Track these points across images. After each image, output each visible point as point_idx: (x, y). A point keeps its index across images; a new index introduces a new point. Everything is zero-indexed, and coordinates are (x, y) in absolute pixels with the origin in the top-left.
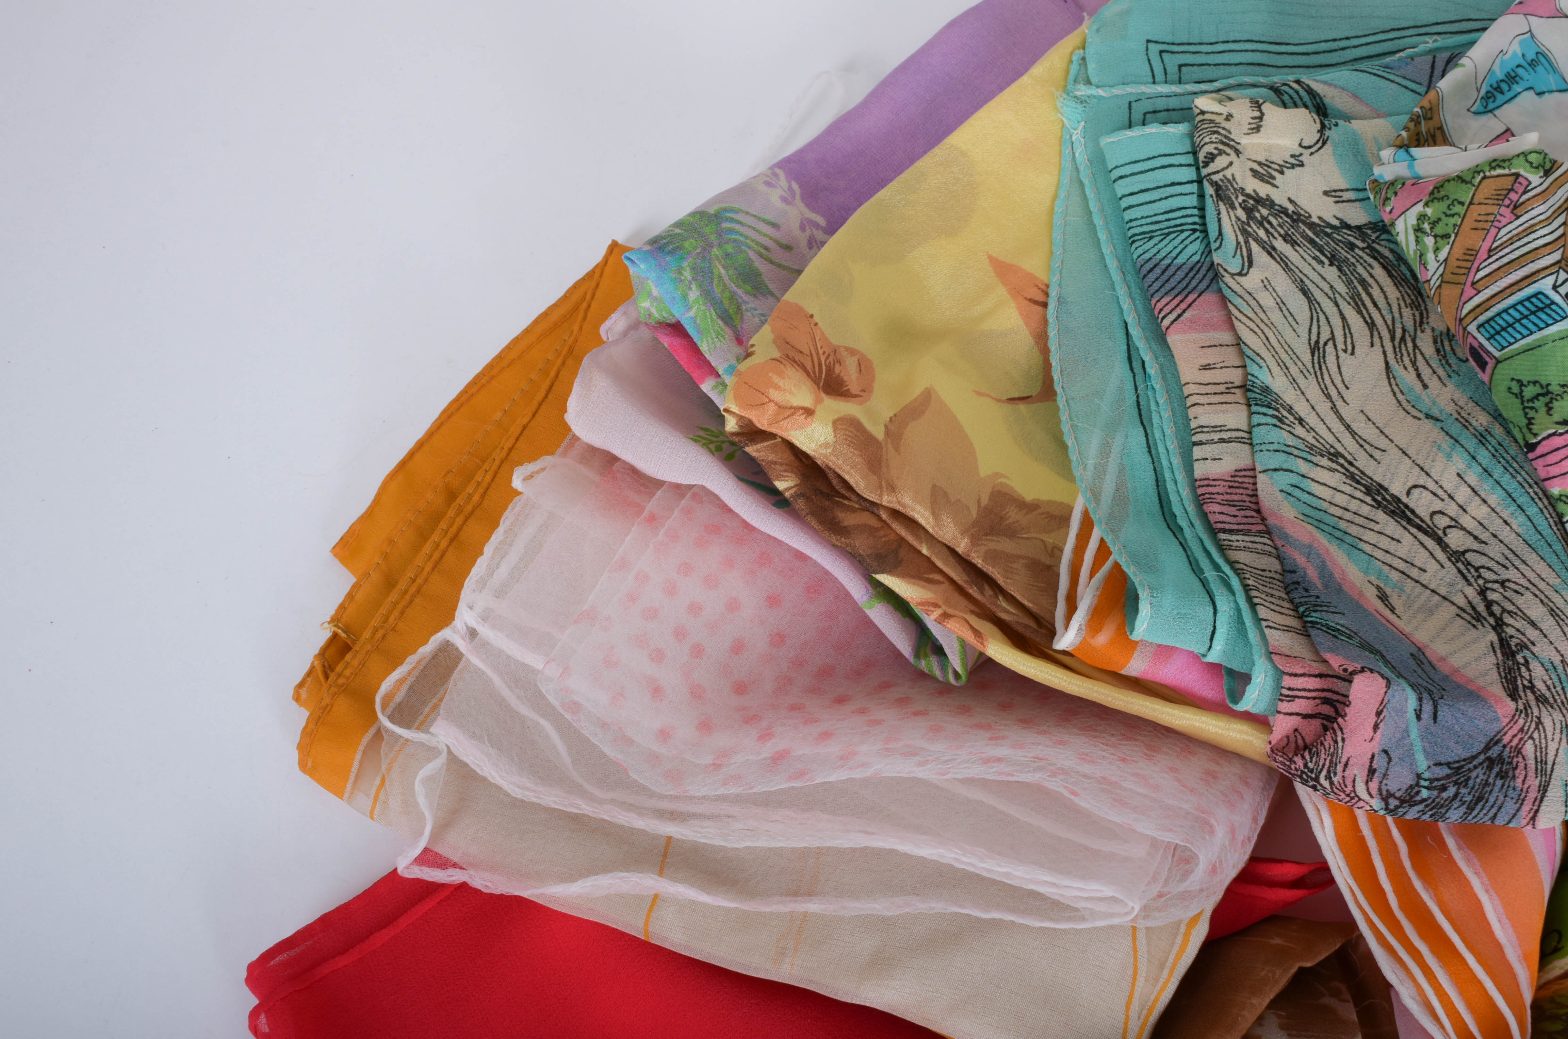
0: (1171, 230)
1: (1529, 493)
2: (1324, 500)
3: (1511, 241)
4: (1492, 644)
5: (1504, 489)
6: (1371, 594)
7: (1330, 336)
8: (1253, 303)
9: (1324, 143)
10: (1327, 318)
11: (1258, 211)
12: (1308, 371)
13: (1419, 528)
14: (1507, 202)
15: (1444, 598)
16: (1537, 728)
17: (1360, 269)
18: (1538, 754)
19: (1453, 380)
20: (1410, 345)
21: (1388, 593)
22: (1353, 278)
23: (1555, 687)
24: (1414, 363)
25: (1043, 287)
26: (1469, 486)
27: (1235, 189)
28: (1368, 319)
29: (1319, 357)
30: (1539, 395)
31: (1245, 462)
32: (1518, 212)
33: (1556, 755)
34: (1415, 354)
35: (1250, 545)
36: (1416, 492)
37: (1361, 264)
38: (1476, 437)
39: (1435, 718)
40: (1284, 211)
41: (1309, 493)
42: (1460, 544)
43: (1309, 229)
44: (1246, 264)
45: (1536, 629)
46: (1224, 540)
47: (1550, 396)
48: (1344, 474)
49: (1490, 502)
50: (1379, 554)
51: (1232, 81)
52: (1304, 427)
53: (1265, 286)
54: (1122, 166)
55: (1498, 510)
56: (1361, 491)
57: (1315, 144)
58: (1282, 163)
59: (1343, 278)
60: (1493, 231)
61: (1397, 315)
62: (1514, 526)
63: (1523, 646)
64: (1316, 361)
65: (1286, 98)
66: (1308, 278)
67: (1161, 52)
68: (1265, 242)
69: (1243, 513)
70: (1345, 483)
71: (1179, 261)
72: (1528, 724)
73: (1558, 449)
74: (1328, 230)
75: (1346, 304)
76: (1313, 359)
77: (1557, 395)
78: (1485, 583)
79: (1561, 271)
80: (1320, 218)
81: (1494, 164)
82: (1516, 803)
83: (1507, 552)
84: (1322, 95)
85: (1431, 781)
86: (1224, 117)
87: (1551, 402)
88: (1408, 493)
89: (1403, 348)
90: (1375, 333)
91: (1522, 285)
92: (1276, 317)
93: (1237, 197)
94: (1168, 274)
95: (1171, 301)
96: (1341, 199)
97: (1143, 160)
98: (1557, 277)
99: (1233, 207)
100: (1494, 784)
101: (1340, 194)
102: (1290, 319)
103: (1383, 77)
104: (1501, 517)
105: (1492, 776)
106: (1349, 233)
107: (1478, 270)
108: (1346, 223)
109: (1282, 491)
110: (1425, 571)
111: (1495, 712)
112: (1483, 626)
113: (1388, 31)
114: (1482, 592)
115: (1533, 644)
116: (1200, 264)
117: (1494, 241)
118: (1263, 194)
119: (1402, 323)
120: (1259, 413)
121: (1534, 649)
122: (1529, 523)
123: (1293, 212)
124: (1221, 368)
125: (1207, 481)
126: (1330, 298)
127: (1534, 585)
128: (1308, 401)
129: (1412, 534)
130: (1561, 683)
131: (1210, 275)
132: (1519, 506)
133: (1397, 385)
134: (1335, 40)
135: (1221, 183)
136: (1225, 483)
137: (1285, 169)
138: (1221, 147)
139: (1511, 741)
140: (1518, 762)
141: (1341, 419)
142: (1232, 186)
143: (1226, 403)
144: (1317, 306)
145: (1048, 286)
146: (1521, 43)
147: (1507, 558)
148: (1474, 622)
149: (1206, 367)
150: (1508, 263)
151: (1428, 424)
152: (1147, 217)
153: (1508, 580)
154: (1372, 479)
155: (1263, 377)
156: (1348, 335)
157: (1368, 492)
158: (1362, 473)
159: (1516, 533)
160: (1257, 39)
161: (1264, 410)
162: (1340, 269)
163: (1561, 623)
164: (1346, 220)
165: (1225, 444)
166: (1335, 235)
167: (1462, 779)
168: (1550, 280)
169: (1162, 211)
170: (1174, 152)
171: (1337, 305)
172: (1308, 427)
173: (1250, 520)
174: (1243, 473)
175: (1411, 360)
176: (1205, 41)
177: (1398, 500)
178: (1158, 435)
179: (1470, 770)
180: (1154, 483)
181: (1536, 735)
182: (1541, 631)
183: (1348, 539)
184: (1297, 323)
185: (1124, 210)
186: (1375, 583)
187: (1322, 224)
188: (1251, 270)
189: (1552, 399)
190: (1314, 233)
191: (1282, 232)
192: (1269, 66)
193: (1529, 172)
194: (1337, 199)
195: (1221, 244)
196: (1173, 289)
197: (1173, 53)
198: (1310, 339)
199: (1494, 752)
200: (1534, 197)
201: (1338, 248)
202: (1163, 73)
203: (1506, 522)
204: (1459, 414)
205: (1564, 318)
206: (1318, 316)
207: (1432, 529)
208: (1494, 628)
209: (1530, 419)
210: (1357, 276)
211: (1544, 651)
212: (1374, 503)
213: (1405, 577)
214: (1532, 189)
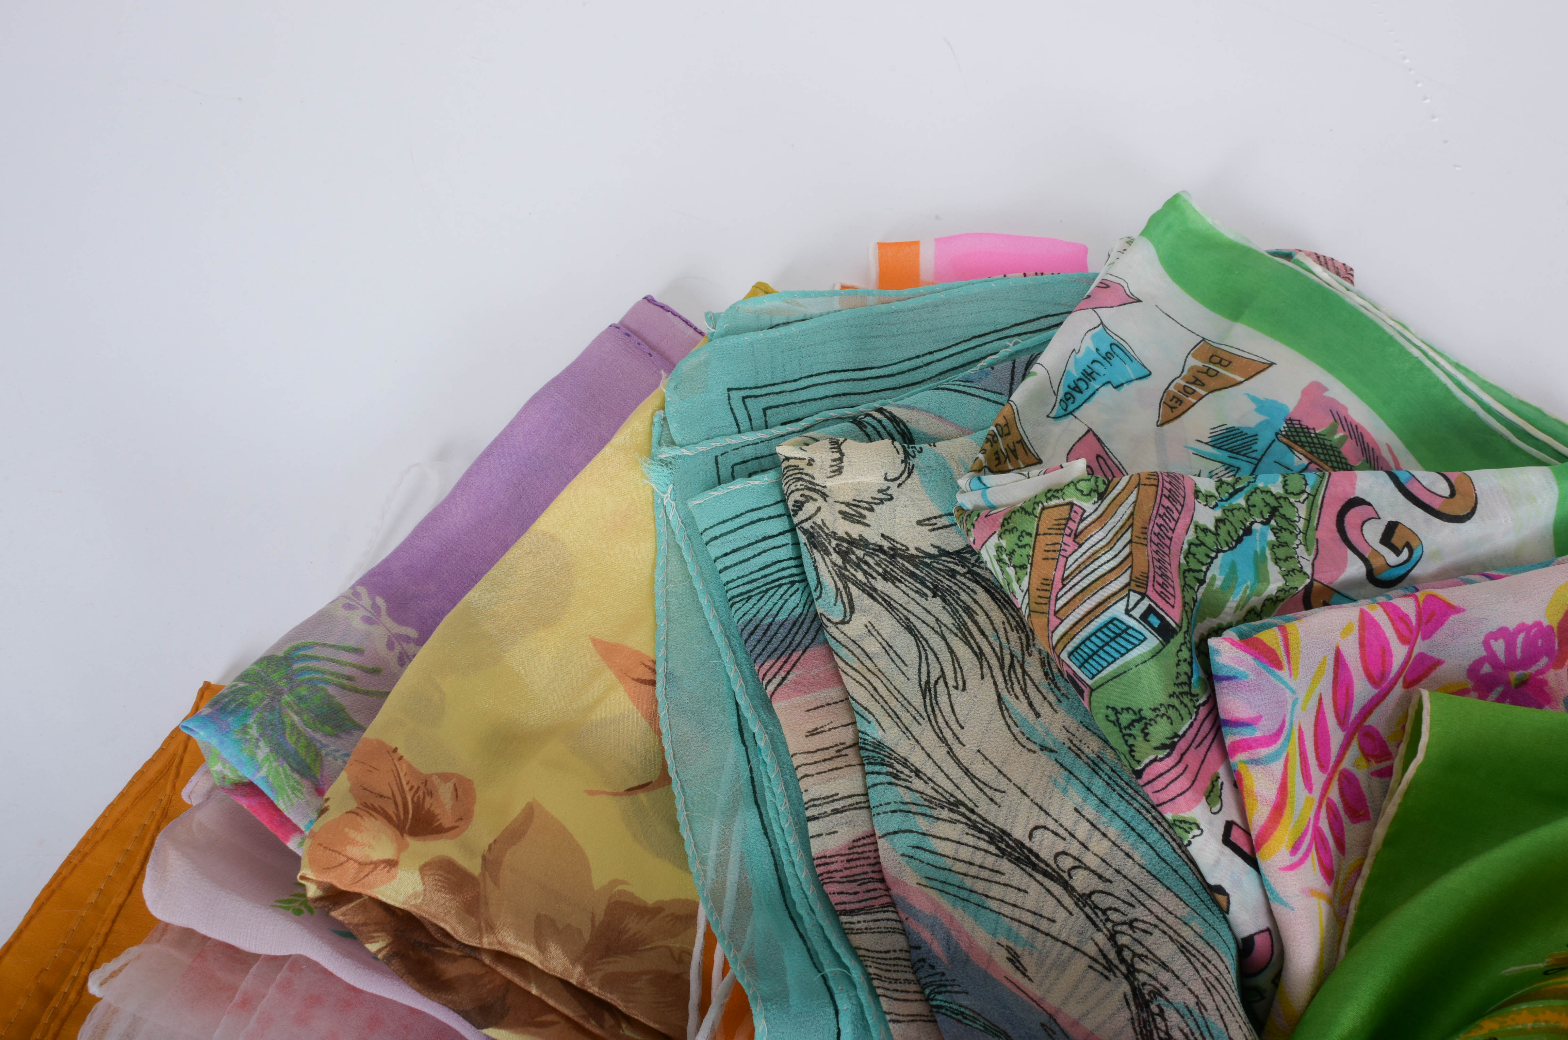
0: (768, 586)
1: (1147, 819)
2: (948, 857)
3: (1079, 570)
4: (1125, 996)
5: (1122, 819)
6: (1000, 957)
7: (940, 674)
8: (857, 651)
9: (910, 474)
10: (935, 654)
11: (854, 553)
12: (921, 715)
13: (1045, 874)
14: (1068, 531)
15: (1076, 949)
17: (964, 597)
19: (1064, 705)
20: (1019, 671)
21: (1019, 953)
22: (957, 607)
23: (1193, 1034)
24: (1024, 691)
25: (650, 664)
26: (1088, 820)
27: (827, 535)
28: (976, 649)
29: (931, 699)
30: (1134, 721)
31: (862, 829)
32: (1080, 540)
34: (1024, 680)
35: (872, 925)
36: (1038, 834)
37: (964, 591)
38: (1089, 766)
40: (880, 549)
41: (932, 852)
42: (1085, 885)
43: (908, 562)
44: (848, 610)
45: (1168, 971)
46: (846, 923)
47: (1144, 721)
48: (967, 824)
49: (1109, 835)
50: (1006, 910)
51: (817, 418)
52: (921, 779)
53: (869, 631)
54: (711, 527)
55: (1118, 842)
56: (984, 840)
57: (901, 475)
58: (871, 500)
59: (948, 608)
60: (1062, 560)
61: (1004, 640)
62: (1137, 858)
63: (1156, 993)
64: (928, 704)
65: (869, 429)
66: (913, 614)
67: (744, 398)
68: (865, 584)
69: (864, 887)
70: (967, 834)
71: (781, 618)
73: (1161, 775)
74: (928, 561)
75: (953, 636)
76: (925, 702)
77: (1151, 720)
78: (1113, 926)
79: (1132, 593)
80: (917, 549)
81: (1049, 495)
83: (1131, 888)
84: (905, 421)
86: (807, 461)
87: (1146, 728)
88: (1031, 836)
89: (1013, 676)
90: (985, 664)
91: (1097, 612)
92: (883, 662)
93: (830, 543)
94: (769, 633)
95: (774, 664)
96: (936, 527)
97: (731, 519)
98: (1128, 601)
99: (827, 553)
101: (934, 521)
102: (898, 662)
103: (964, 393)
104: (1122, 850)
106: (948, 559)
107: (1057, 599)
108: (944, 550)
109: (903, 855)
110: (1054, 921)
112: (1116, 976)
113: (969, 340)
114: (1112, 937)
115: (1166, 989)
116: (803, 617)
117: (1065, 570)
118: (855, 536)
119: (1010, 649)
120: (873, 773)
121: (1168, 995)
122: (1151, 852)
123: (889, 548)
124: (830, 730)
125: (826, 859)
126: (936, 632)
127: (1162, 921)
128: (923, 749)
129: (1038, 881)
130: (1199, 1028)
131: (815, 626)
132: (1139, 835)
133: (1010, 717)
134: (918, 357)
135: (811, 530)
136: (842, 858)
137: (874, 506)
138: (807, 493)
141: (959, 763)
142: (824, 532)
143: (836, 769)
144: (924, 642)
145: (654, 662)
146: (1093, 337)
147: (1132, 895)
148: (1106, 973)
149: (814, 733)
150: (1081, 591)
151: (1044, 757)
152: (743, 577)
153: (1136, 920)
154: (994, 825)
155: (874, 732)
156: (958, 670)
157: (992, 841)
158: (985, 820)
159: (1139, 865)
160: (840, 368)
161: (877, 768)
162: (944, 600)
163: (1193, 959)
164: (943, 547)
165: (839, 815)
166: (935, 565)
168: (1122, 605)
169: (757, 568)
170: (761, 505)
171: (944, 638)
172: (925, 778)
173: (873, 894)
174: (862, 842)
175: (1021, 689)
176: (789, 379)
177: (1021, 845)
178: (772, 814)
180: (773, 867)
182: (1173, 972)
183: (974, 898)
184: (906, 665)
185: (721, 572)
186: (1004, 944)
187: (921, 555)
188: (853, 616)
189: (1146, 724)
190: (914, 566)
191: (881, 570)
192: (855, 394)
193: (1082, 500)
194: (931, 527)
195: (821, 593)
196: (776, 650)
197: (756, 397)
198: (920, 680)
200: (1090, 524)
201: (939, 577)
202: (748, 421)
203: (1127, 855)
204: (1071, 741)
205: (1142, 641)
206: (926, 654)
207: (1057, 873)
208: (1126, 977)
209: (1131, 746)
210: (961, 604)
211: (1178, 995)
212: (998, 852)
213: (1035, 931)
214: (1088, 517)
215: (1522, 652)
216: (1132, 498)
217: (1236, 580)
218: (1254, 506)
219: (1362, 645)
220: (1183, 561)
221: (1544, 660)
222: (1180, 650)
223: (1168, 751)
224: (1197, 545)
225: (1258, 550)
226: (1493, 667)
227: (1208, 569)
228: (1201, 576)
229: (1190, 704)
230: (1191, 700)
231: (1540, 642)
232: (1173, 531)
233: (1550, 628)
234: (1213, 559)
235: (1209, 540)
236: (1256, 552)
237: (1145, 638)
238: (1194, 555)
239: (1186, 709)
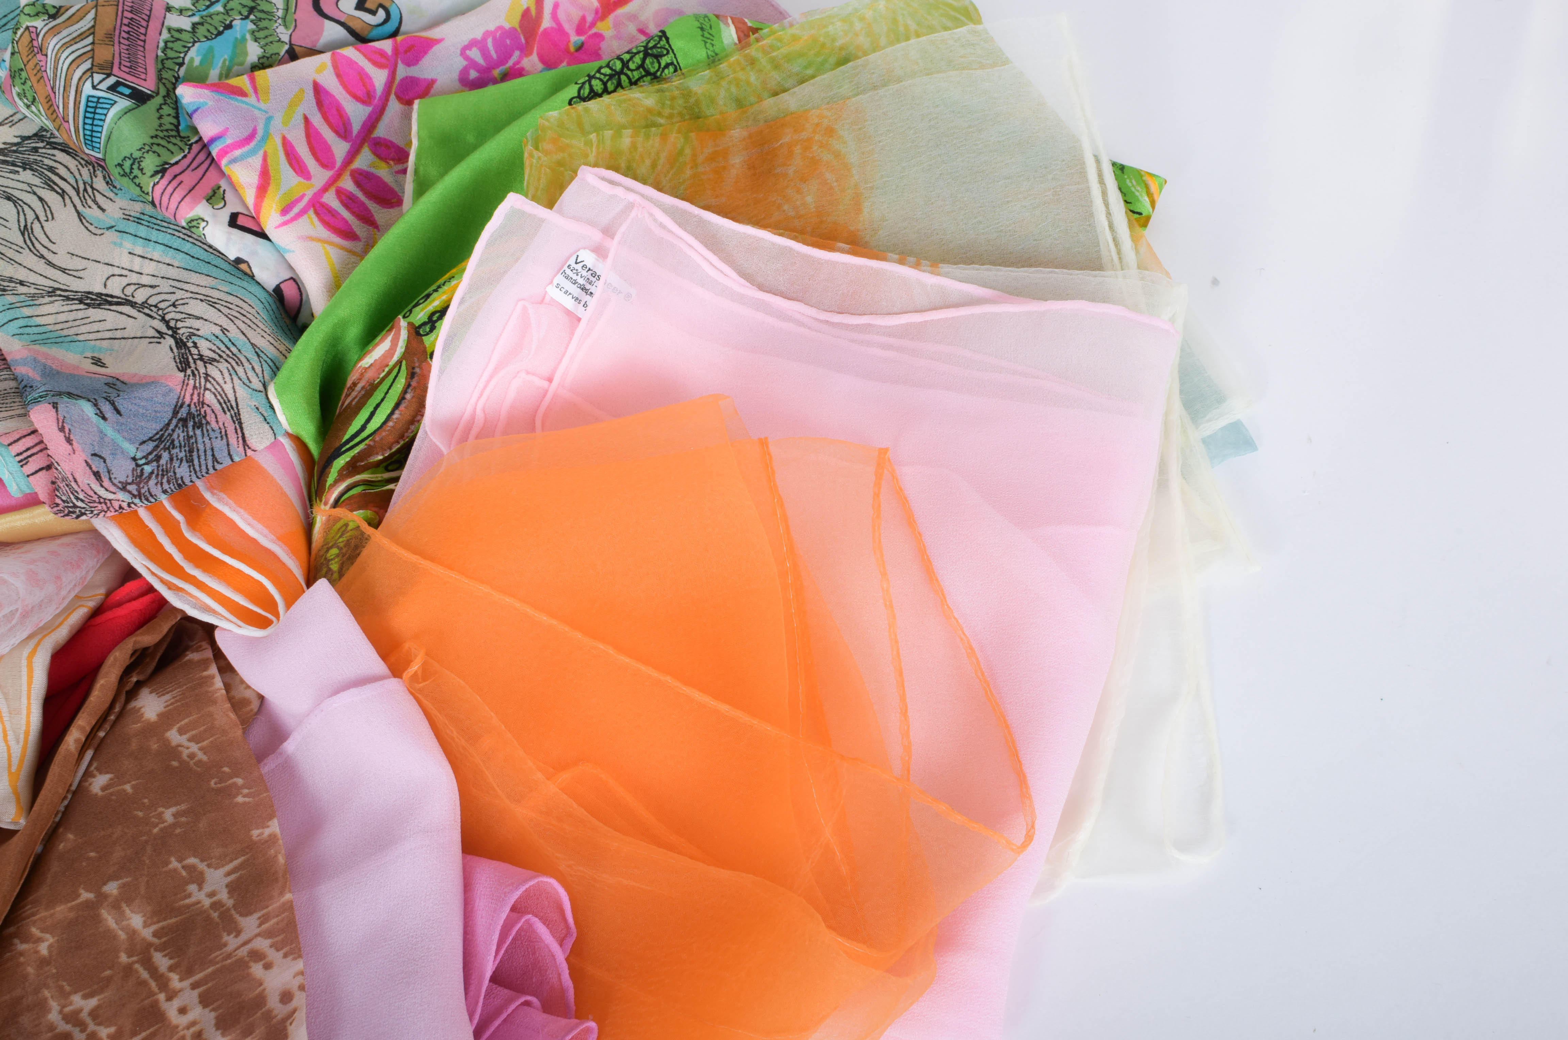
1: (179, 237)
2: (47, 325)
3: (55, 75)
4: (170, 346)
6: (88, 365)
7: (35, 217)
10: (29, 206)
12: (22, 248)
13: (116, 303)
14: (36, 50)
15: (141, 337)
16: (207, 380)
17: (46, 161)
18: (219, 397)
19: (119, 195)
20: (89, 190)
21: (99, 357)
22: (43, 170)
23: (220, 349)
24: (95, 201)
26: (139, 256)
28: (59, 191)
29: (29, 234)
30: (132, 165)
32: (44, 53)
33: (235, 392)
34: (93, 193)
36: (109, 283)
37: (46, 158)
38: (137, 222)
39: (118, 412)
41: (37, 326)
42: (143, 297)
45: (199, 319)
48: (62, 300)
49: (154, 258)
50: (92, 336)
52: (26, 285)
55: (161, 260)
56: (75, 304)
59: (36, 174)
60: (44, 74)
61: (78, 176)
62: (176, 264)
63: (191, 336)
64: (27, 239)
66: (10, 188)
70: (63, 305)
72: (197, 381)
74: (14, 148)
75: (41, 189)
76: (24, 238)
77: (140, 158)
78: (163, 312)
79: (95, 75)
82: (222, 439)
83: (173, 283)
85: (145, 457)
87: (140, 165)
88: (105, 286)
89: (86, 195)
90: (66, 197)
91: (78, 99)
96: (14, 122)
98: (92, 80)
100: (195, 434)
101: (11, 119)
104: (164, 263)
105: (190, 429)
106: (29, 142)
107: (58, 108)
108: (25, 137)
109: (12, 336)
110: (125, 329)
111: (167, 386)
112: (164, 338)
114: (163, 319)
115: (198, 330)
117: (50, 81)
119: (82, 180)
121: (199, 332)
122: (187, 257)
126: (28, 192)
127: (196, 294)
128: (25, 267)
129: (113, 310)
130: (223, 343)
132: (175, 249)
133: (87, 222)
139: (192, 399)
140: (205, 411)
141: (54, 266)
144: (20, 202)
147: (174, 287)
148: (159, 340)
150: (64, 90)
151: (108, 233)
153: (177, 300)
154: (81, 292)
156: (47, 209)
157: (81, 301)
158: (76, 292)
159: (177, 267)
162: (32, 169)
163: (216, 306)
164: (23, 135)
166: (20, 149)
167: (168, 444)
168: (88, 84)
171: (35, 193)
172: (28, 284)
175: (93, 201)
177: (99, 295)
179: (170, 435)
181: (209, 386)
182: (202, 318)
183: (66, 339)
184: (7, 221)
186: (89, 356)
187: (8, 146)
189: (139, 162)
190: (4, 156)
193: (32, 21)
194: (10, 124)
198: (20, 227)
199: (183, 413)
200: (44, 36)
201: (26, 156)
203: (168, 265)
204: (124, 214)
205: (113, 105)
206: (23, 209)
207: (126, 299)
208: (172, 336)
209: (139, 185)
210: (45, 167)
211: (206, 329)
212: (86, 307)
213: (111, 341)
214: (40, 31)
215: (496, 52)
216: (91, 15)
217: (213, 57)
218: (232, 9)
219: (338, 76)
220: (160, 53)
221: (517, 53)
222: (161, 108)
223: (160, 174)
224: (173, 42)
225: (239, 36)
226: (478, 71)
227: (185, 55)
228: (181, 60)
229: (180, 143)
230: (181, 141)
231: (508, 42)
232: (145, 35)
233: (513, 30)
234: (189, 48)
235: (185, 36)
236: (236, 39)
237: (116, 102)
238: (172, 49)
239: (176, 146)
